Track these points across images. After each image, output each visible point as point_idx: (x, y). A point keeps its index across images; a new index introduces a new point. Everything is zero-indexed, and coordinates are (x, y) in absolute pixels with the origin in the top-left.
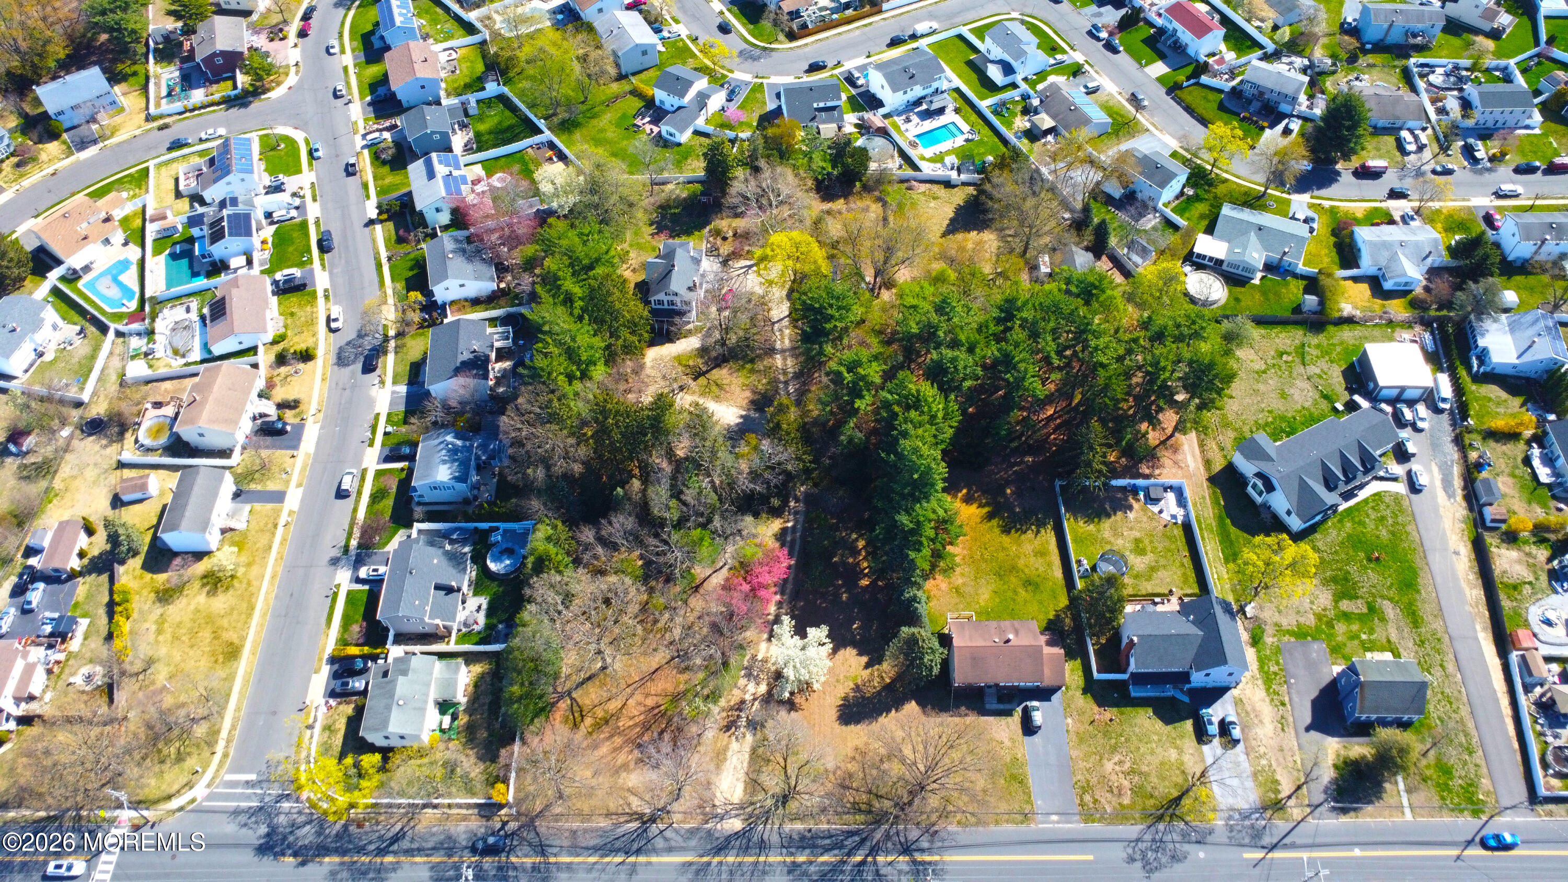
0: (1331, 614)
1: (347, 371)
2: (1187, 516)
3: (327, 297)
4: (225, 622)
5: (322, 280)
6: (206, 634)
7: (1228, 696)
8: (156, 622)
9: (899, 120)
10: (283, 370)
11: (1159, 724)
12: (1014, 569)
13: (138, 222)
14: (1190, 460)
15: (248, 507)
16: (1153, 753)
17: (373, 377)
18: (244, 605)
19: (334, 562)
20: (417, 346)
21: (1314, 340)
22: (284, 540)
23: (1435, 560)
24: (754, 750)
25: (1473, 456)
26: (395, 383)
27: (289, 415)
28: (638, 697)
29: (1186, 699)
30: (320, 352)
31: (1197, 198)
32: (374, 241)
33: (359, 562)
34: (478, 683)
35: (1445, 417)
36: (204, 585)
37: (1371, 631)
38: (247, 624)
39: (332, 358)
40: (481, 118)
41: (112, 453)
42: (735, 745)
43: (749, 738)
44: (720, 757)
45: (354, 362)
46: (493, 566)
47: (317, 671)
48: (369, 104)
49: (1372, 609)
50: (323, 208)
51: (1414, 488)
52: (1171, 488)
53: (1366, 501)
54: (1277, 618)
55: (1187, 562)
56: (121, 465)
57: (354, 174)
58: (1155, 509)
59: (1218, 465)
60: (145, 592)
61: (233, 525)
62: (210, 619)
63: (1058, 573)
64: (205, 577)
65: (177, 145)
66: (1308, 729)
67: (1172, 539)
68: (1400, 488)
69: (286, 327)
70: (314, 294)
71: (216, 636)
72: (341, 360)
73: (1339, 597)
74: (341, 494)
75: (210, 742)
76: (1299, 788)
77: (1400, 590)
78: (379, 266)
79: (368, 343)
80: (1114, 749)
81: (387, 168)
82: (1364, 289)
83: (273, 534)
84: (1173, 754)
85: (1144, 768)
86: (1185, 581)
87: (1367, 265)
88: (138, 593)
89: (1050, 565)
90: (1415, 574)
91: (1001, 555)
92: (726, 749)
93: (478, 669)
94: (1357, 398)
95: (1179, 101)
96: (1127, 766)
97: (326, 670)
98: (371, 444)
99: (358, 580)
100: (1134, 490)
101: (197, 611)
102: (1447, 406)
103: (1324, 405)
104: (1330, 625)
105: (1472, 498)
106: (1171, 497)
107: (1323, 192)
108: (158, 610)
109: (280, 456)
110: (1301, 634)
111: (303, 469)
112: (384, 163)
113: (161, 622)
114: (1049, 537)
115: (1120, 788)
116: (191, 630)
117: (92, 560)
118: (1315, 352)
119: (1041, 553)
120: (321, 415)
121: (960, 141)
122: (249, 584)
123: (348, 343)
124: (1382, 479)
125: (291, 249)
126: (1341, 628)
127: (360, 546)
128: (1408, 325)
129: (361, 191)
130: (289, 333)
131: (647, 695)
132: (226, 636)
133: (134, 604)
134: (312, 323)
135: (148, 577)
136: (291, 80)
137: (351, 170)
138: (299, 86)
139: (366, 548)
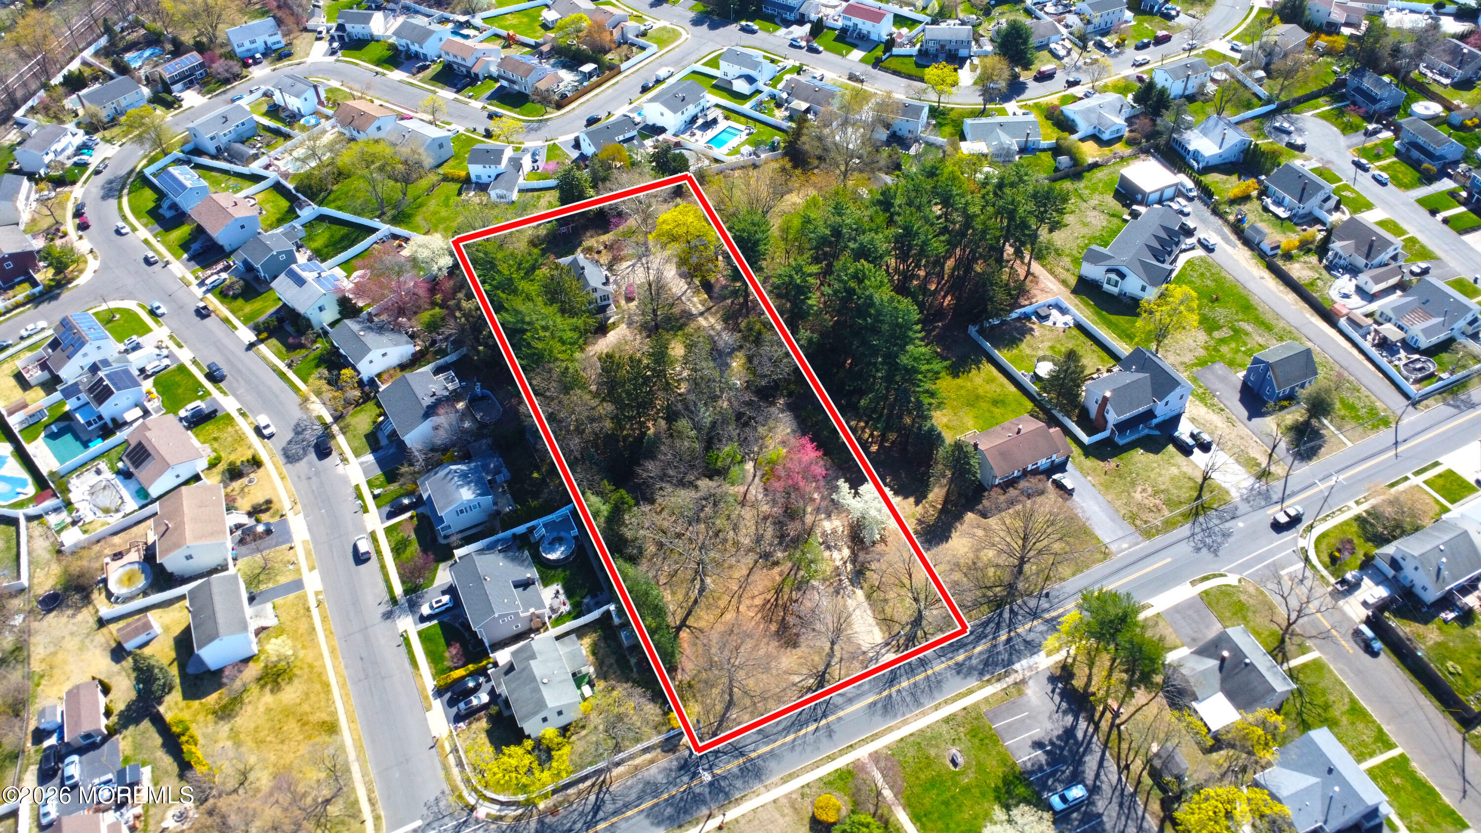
0: (1212, 343)
1: (302, 465)
2: (1073, 318)
3: (243, 415)
4: (306, 708)
5: (229, 404)
6: (292, 726)
7: (1183, 420)
8: (229, 738)
10: (237, 485)
11: (1151, 456)
12: (978, 397)
14: (1051, 285)
15: (269, 606)
16: (1160, 475)
17: (334, 458)
18: (318, 686)
19: (388, 615)
20: (361, 421)
21: (1081, 185)
22: (324, 619)
23: (1251, 286)
25: (1231, 218)
26: (357, 454)
27: (264, 517)
28: (746, 602)
29: (1157, 433)
30: (265, 458)
31: (942, 124)
32: (264, 359)
33: (413, 606)
34: (595, 652)
35: (1196, 201)
36: (263, 687)
37: (1245, 344)
38: (329, 701)
39: (280, 460)
40: (310, 238)
41: (86, 617)
42: (850, 602)
44: (844, 616)
45: (305, 454)
46: (553, 556)
47: (429, 708)
48: (189, 260)
49: (1235, 330)
50: (193, 350)
51: (1209, 249)
52: (1050, 306)
53: (1184, 268)
54: (1179, 359)
55: (1095, 347)
56: (103, 623)
57: (208, 316)
58: (1049, 323)
59: (1073, 281)
60: (200, 718)
61: (263, 624)
62: (287, 712)
63: (1012, 389)
64: (259, 679)
66: (1249, 419)
67: (1073, 337)
68: (1200, 252)
69: (215, 450)
70: (228, 417)
71: (303, 722)
72: (291, 458)
73: (1209, 332)
74: (360, 559)
75: (353, 814)
76: (1271, 455)
77: (1244, 312)
78: (282, 375)
79: (311, 436)
80: (1133, 483)
81: (240, 302)
82: (1093, 144)
83: (310, 617)
84: (1174, 471)
85: (1163, 487)
86: (1103, 360)
87: (1084, 128)
88: (192, 722)
89: (1002, 385)
90: (1248, 300)
91: (963, 392)
92: (846, 607)
93: (587, 641)
94: (1135, 207)
95: (886, 70)
96: (1150, 490)
97: (438, 705)
98: (365, 510)
99: (423, 619)
100: (1027, 317)
101: (269, 710)
102: (1194, 193)
103: (1116, 221)
104: (1216, 350)
105: (1248, 242)
106: (1055, 313)
107: (1022, 97)
108: (224, 728)
109: (276, 553)
110: (1202, 363)
111: (308, 554)
112: (235, 297)
113: (234, 735)
114: (989, 369)
115: (1155, 506)
116: (272, 729)
117: (121, 714)
118: (1087, 192)
119: (991, 381)
120: (299, 507)
121: (744, 137)
122: (311, 666)
123: (290, 442)
124: (1185, 251)
125: (180, 391)
126: (1224, 349)
127: (406, 592)
128: (1134, 156)
129: (224, 326)
130: (223, 454)
131: (753, 597)
132: (314, 718)
133: (196, 730)
134: (240, 438)
135: (196, 704)
136: (93, 265)
137: (203, 313)
138: (104, 267)
139: (414, 591)
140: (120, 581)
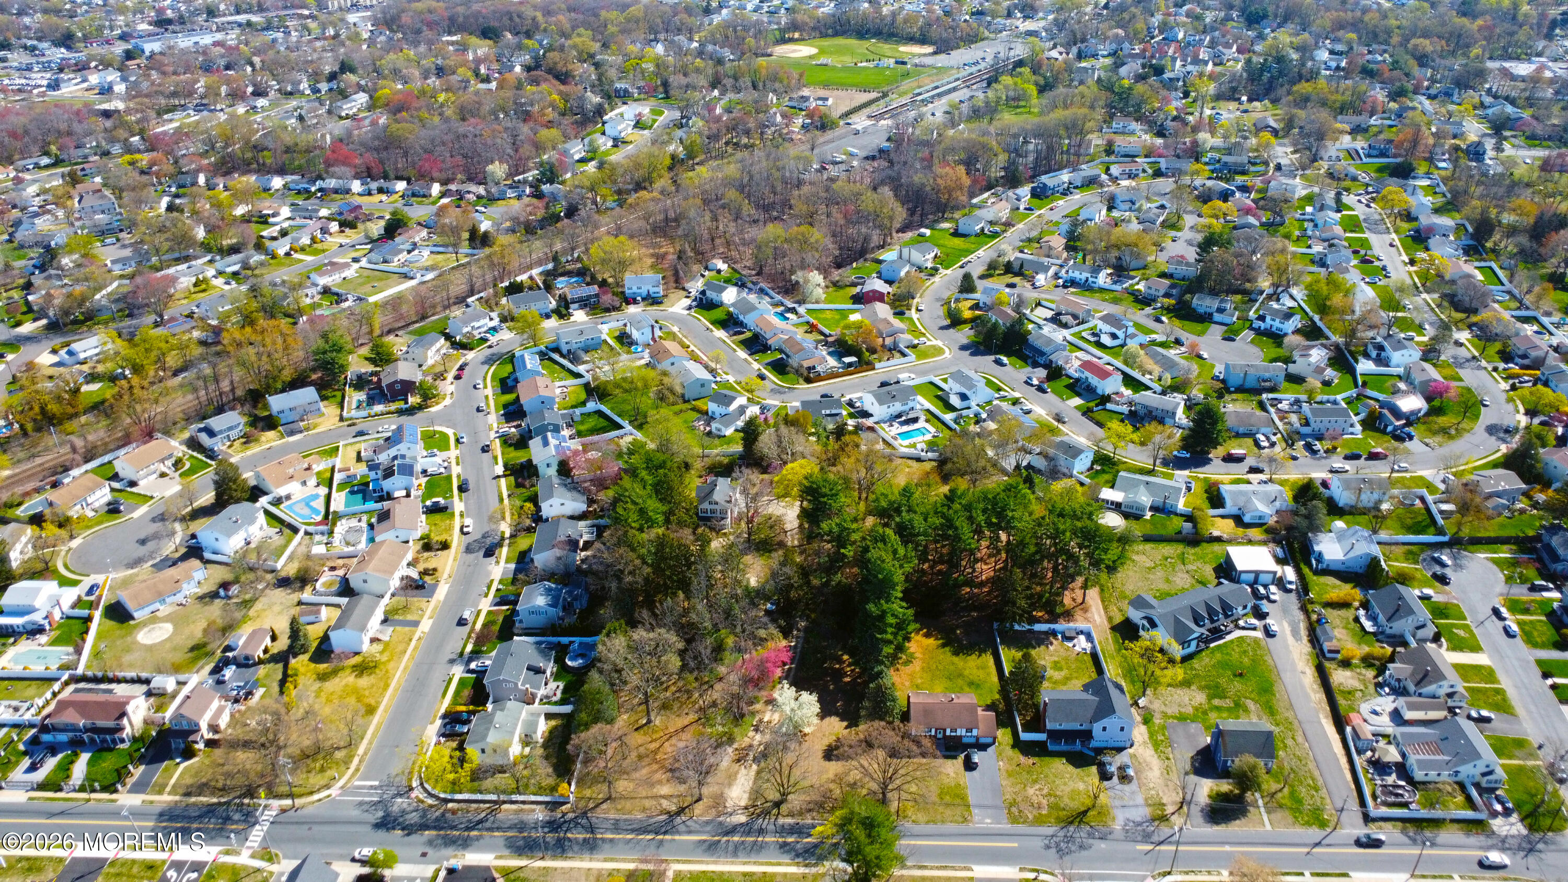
0: (1206, 707)
1: (472, 556)
2: (1094, 648)
3: (462, 515)
4: (367, 693)
5: (458, 506)
6: (352, 699)
7: (1126, 751)
8: (316, 691)
9: (885, 426)
10: (426, 554)
11: (1070, 768)
13: (328, 475)
14: (1097, 617)
15: (391, 628)
16: (1065, 784)
17: (492, 560)
18: (382, 684)
19: (452, 661)
20: (524, 543)
21: (1192, 551)
22: (416, 648)
23: (1287, 677)
24: (758, 773)
25: (1315, 617)
26: (507, 562)
27: (427, 579)
29: (1089, 753)
30: (454, 545)
31: (1103, 471)
32: (499, 487)
33: (470, 660)
34: (552, 732)
36: (353, 672)
37: (1237, 717)
38: (382, 695)
39: (463, 548)
40: (582, 423)
41: (296, 597)
42: (743, 771)
43: (755, 767)
44: (731, 778)
45: (478, 551)
46: (569, 663)
47: (432, 723)
48: (501, 415)
49: (1237, 705)
50: (463, 468)
51: (1269, 633)
52: (1082, 632)
53: (1232, 641)
54: (1163, 708)
55: (1094, 674)
56: (300, 603)
57: (487, 452)
58: (1070, 645)
59: (1118, 619)
60: (309, 674)
61: (380, 636)
62: (356, 691)
64: (354, 667)
65: (361, 434)
66: (1188, 774)
67: (1082, 662)
69: (429, 530)
70: (453, 514)
71: (359, 700)
72: (469, 549)
73: (1210, 698)
74: (462, 622)
75: (347, 762)
76: (1180, 808)
77: (1259, 694)
78: (501, 500)
79: (489, 541)
80: (1035, 781)
81: (510, 448)
82: (1230, 522)
83: (409, 645)
84: (1081, 786)
85: (1059, 793)
87: (1230, 506)
88: (304, 673)
89: (988, 674)
90: (1271, 685)
91: (952, 667)
92: (737, 773)
93: (553, 723)
94: (1223, 581)
95: (1091, 419)
97: (439, 722)
98: (486, 595)
99: (469, 671)
100: (1054, 633)
101: (347, 685)
102: (1293, 587)
103: (1199, 585)
104: (1205, 713)
105: (1314, 639)
106: (1082, 638)
107: (1198, 469)
108: (318, 685)
109: (417, 601)
110: (1182, 718)
111: (435, 609)
112: (510, 445)
113: (319, 691)
114: (989, 659)
115: (1039, 804)
116: (341, 697)
117: (271, 655)
118: (1193, 558)
119: (984, 667)
120: (451, 579)
121: (928, 437)
122: (388, 672)
123: (475, 541)
125: (437, 490)
127: (472, 652)
129: (491, 461)
130: (433, 534)
131: (679, 741)
132: (367, 701)
133: (301, 680)
134: (450, 529)
135: (313, 665)
136: (448, 401)
137: (485, 449)
138: (453, 405)
139: (476, 654)
140: (324, 584)
